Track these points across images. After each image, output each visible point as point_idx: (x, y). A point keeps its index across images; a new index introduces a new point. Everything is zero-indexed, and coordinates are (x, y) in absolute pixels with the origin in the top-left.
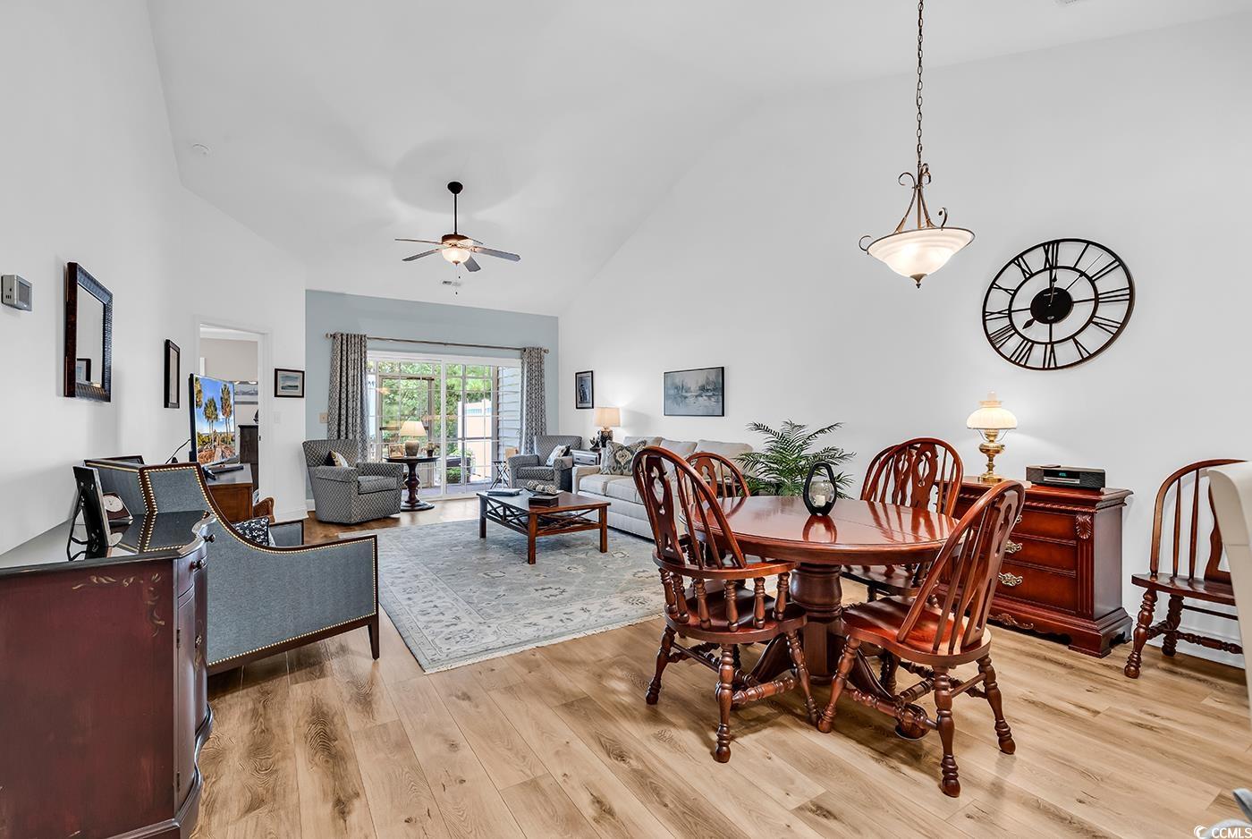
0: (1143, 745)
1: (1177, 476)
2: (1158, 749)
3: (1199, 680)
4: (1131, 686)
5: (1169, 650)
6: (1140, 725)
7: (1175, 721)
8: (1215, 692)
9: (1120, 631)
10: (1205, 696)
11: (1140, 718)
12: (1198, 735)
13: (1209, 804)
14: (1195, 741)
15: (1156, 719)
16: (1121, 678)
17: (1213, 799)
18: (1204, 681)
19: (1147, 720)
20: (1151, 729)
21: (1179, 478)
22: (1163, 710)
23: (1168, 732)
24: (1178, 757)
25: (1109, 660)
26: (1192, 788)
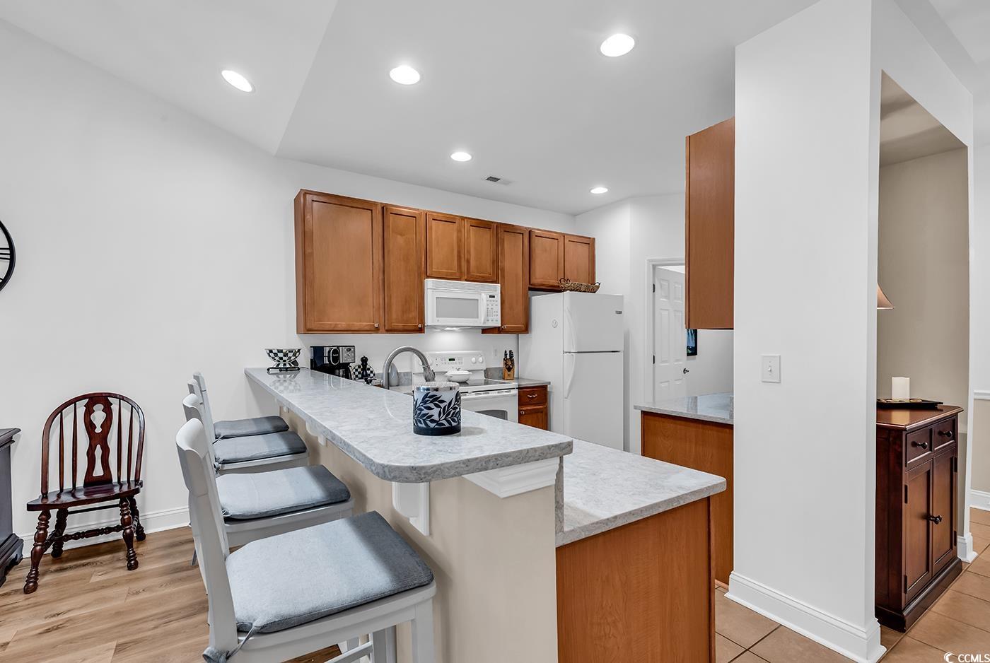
0: (54, 646)
1: (60, 410)
2: (66, 642)
3: (84, 565)
4: (32, 600)
5: (57, 553)
6: (48, 631)
7: (74, 609)
8: (97, 569)
9: (13, 556)
10: (91, 575)
11: (47, 624)
12: (91, 610)
13: (111, 658)
14: (92, 616)
15: (61, 617)
16: (20, 599)
17: (113, 651)
18: (88, 564)
19: (53, 622)
20: (58, 628)
21: (61, 412)
22: (62, 606)
23: (71, 622)
24: (83, 637)
25: (6, 588)
26: (98, 655)
